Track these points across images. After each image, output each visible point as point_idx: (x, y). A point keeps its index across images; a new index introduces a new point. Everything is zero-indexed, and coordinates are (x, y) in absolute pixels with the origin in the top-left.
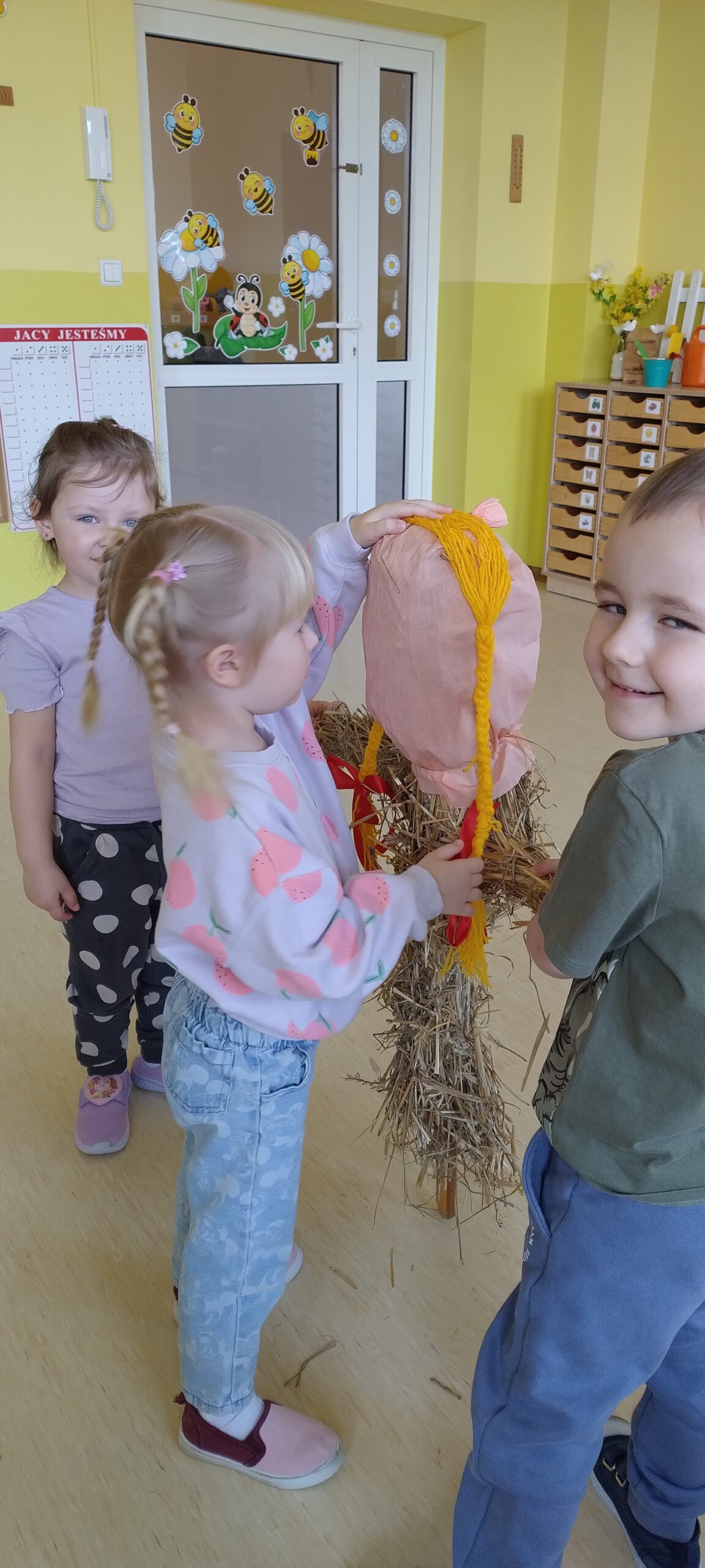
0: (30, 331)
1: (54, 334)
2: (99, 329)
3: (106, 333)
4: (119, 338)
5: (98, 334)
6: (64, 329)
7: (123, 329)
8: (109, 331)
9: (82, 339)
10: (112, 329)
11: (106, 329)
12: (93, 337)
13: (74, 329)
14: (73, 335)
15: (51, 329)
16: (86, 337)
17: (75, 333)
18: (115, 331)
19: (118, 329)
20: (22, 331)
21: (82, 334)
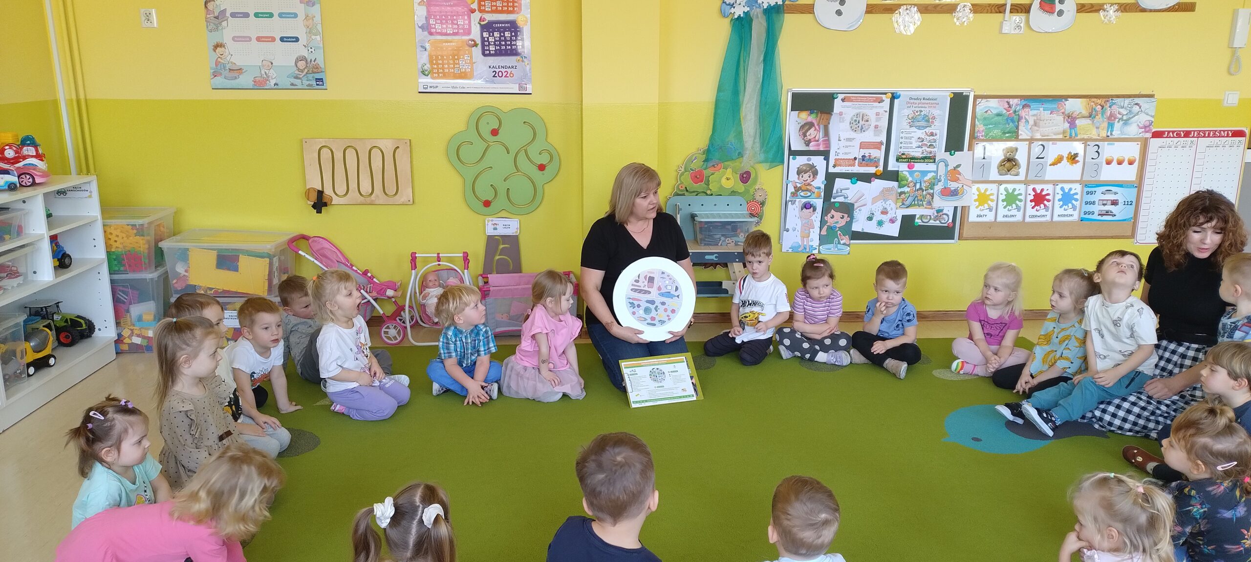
0: (1173, 132)
1: (1187, 134)
2: (1216, 131)
3: (1220, 133)
4: (1228, 136)
5: (1214, 134)
6: (1194, 131)
7: (1231, 131)
8: (1222, 132)
9: (1204, 137)
10: (1224, 131)
11: (1220, 131)
12: (1211, 136)
13: (1200, 131)
14: (1199, 134)
15: (1186, 131)
16: (1207, 136)
17: (1201, 133)
18: (1226, 132)
19: (1228, 131)
20: (1169, 132)
21: (1205, 134)
